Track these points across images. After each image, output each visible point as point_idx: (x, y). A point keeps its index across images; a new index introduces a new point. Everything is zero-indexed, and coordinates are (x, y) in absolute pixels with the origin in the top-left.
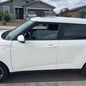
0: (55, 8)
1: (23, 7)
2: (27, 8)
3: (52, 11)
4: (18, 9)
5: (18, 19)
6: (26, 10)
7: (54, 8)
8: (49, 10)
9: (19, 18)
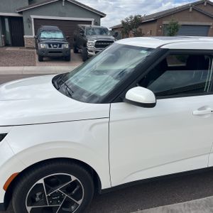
0: (105, 15)
1: (20, 13)
2: (33, 17)
3: (97, 23)
4: (6, 20)
5: (7, 45)
6: (29, 21)
7: (102, 17)
8: (91, 22)
9: (10, 43)
